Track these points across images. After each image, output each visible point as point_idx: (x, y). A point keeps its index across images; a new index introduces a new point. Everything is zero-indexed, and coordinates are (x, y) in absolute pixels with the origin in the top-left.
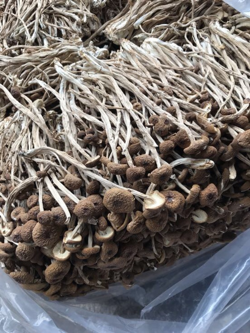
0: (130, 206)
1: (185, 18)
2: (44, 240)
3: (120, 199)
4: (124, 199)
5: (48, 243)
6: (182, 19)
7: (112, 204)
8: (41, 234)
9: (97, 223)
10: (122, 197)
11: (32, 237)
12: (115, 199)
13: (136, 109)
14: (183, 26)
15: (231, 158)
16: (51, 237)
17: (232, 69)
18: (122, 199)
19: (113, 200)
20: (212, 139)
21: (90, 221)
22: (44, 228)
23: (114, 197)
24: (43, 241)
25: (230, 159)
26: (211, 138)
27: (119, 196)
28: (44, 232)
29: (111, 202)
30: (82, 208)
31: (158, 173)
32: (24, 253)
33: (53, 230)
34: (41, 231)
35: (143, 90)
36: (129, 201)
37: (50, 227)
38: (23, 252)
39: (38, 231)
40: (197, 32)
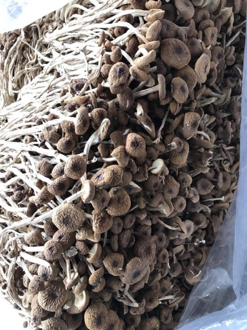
0: (77, 213)
1: (31, 55)
2: (53, 302)
3: (63, 215)
4: (66, 213)
5: (60, 302)
6: (30, 58)
7: (64, 225)
8: (46, 300)
9: (77, 251)
10: (63, 213)
11: (43, 309)
12: (60, 219)
13: (28, 143)
14: (34, 61)
15: (128, 101)
16: (58, 294)
17: (78, 47)
18: (65, 214)
19: (60, 222)
20: (90, 105)
21: (69, 254)
22: (44, 292)
23: (58, 219)
24: (53, 304)
25: (128, 103)
26: (88, 105)
27: (60, 215)
28: (47, 296)
29: (62, 225)
30: (47, 250)
31: (68, 168)
32: (52, 328)
33: (54, 288)
34: (44, 297)
35: (24, 126)
36: (71, 211)
37: (49, 287)
38: (50, 327)
39: (42, 299)
40: (43, 55)
